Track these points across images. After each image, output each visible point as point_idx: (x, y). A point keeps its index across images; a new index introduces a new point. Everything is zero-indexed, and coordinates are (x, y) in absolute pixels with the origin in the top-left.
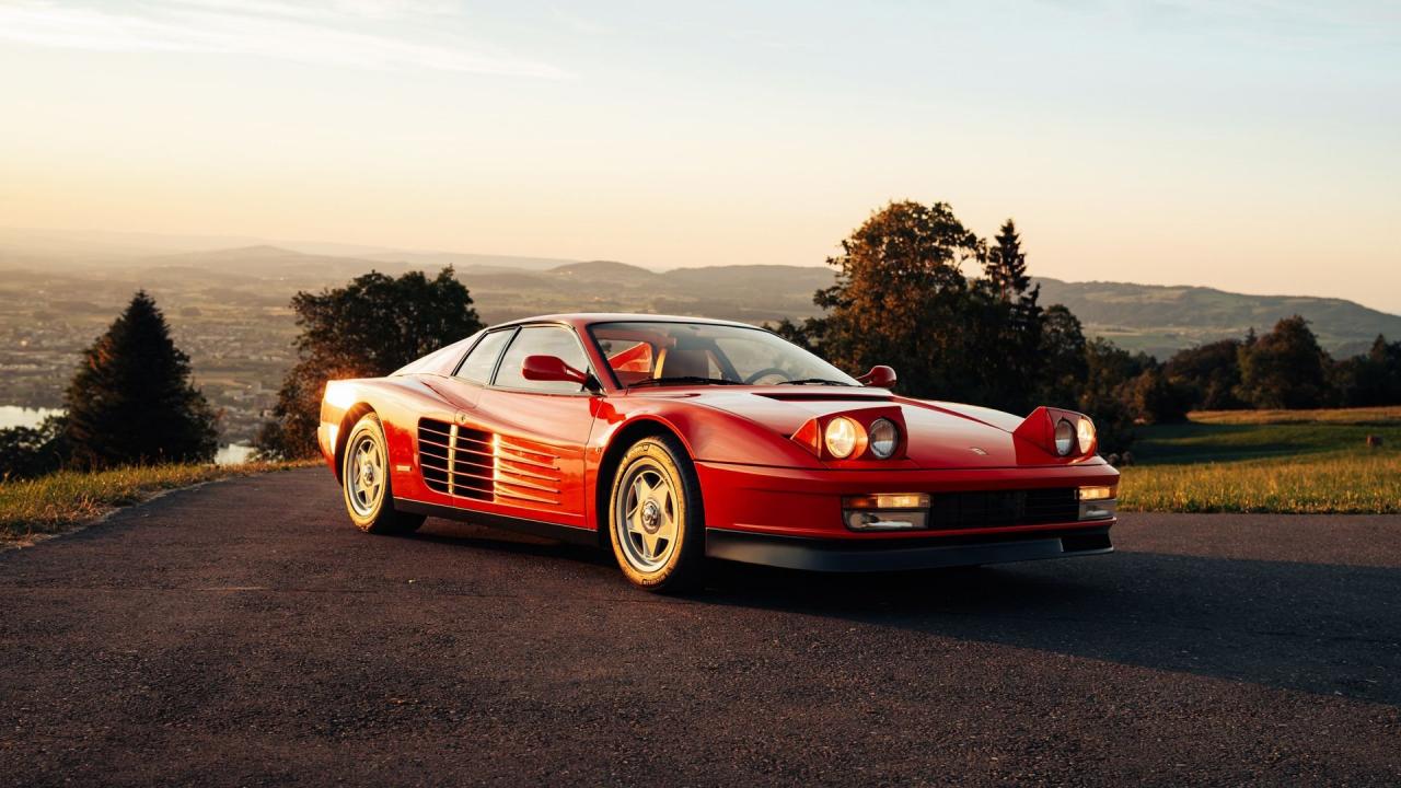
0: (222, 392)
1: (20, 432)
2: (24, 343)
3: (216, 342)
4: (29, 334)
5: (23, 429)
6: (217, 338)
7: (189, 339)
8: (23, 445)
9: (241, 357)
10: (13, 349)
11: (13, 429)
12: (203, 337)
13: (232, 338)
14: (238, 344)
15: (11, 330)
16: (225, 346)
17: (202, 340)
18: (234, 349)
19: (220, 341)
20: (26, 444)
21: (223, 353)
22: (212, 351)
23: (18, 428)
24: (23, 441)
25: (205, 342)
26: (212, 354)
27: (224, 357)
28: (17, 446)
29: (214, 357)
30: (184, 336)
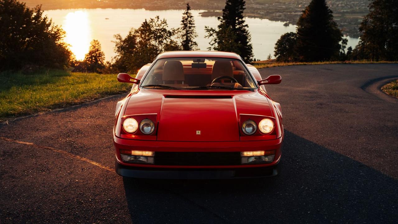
0: (358, 20)
1: (292, 34)
2: (300, 6)
3: (357, 4)
4: (301, 3)
6: (357, 2)
7: (348, 3)
9: (365, 9)
10: (297, 8)
11: (290, 33)
12: (353, 3)
13: (362, 2)
14: (364, 4)
15: (296, 2)
16: (360, 5)
17: (352, 3)
18: (363, 6)
19: (358, 3)
20: (293, 37)
21: (359, 8)
22: (355, 7)
24: (292, 36)
25: (353, 4)
26: (355, 8)
27: (359, 9)
28: (291, 38)
29: (356, 9)
30: (347, 2)
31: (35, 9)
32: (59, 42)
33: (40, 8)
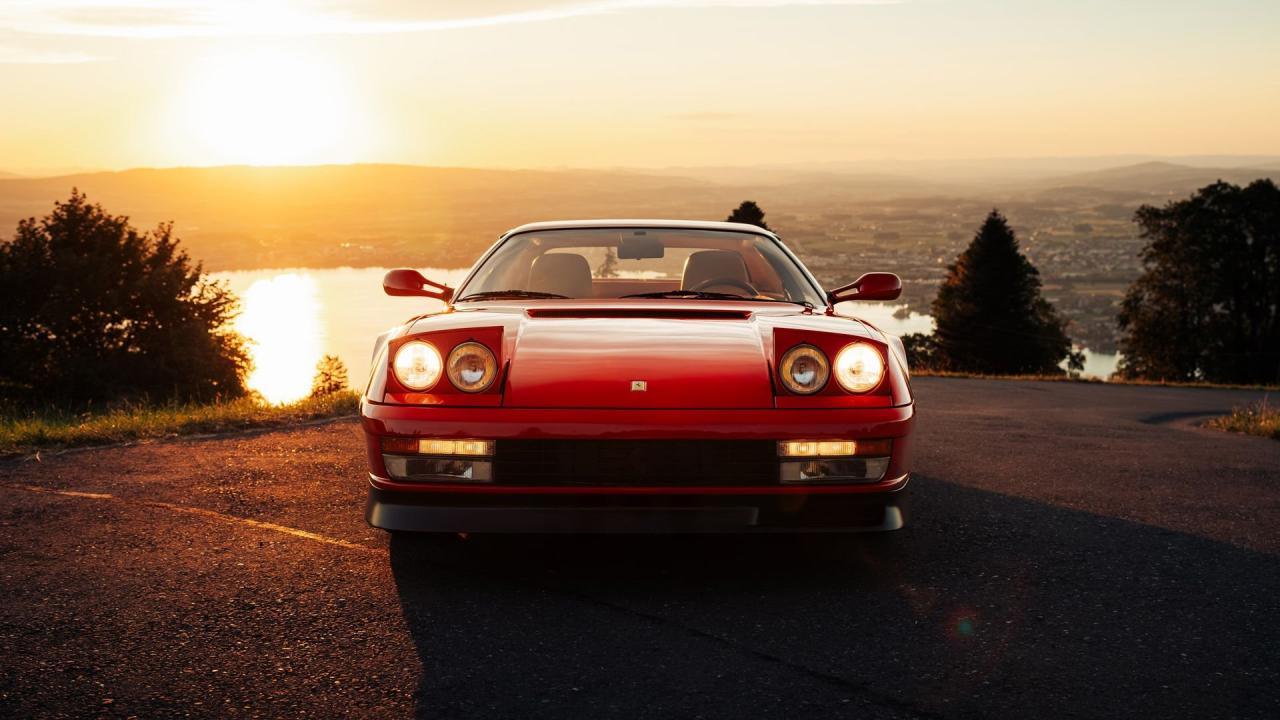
0: (1111, 302)
1: (918, 338)
2: (940, 260)
3: (1106, 255)
4: (944, 252)
5: (920, 335)
6: (1108, 251)
7: (1081, 253)
8: (920, 349)
9: (1130, 269)
10: (931, 266)
11: (912, 335)
12: (1095, 251)
13: (1121, 251)
14: (1127, 257)
15: (930, 250)
16: (1115, 259)
17: (1094, 254)
18: (1123, 262)
19: (1111, 254)
20: (923, 348)
21: (1112, 266)
22: (1101, 264)
23: (916, 335)
24: (920, 346)
25: (1096, 255)
26: (1102, 267)
27: (1114, 269)
28: (915, 350)
29: (1104, 270)
30: (1077, 252)
31: (156, 235)
32: (220, 331)
33: (169, 230)
